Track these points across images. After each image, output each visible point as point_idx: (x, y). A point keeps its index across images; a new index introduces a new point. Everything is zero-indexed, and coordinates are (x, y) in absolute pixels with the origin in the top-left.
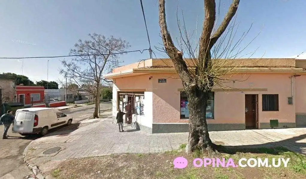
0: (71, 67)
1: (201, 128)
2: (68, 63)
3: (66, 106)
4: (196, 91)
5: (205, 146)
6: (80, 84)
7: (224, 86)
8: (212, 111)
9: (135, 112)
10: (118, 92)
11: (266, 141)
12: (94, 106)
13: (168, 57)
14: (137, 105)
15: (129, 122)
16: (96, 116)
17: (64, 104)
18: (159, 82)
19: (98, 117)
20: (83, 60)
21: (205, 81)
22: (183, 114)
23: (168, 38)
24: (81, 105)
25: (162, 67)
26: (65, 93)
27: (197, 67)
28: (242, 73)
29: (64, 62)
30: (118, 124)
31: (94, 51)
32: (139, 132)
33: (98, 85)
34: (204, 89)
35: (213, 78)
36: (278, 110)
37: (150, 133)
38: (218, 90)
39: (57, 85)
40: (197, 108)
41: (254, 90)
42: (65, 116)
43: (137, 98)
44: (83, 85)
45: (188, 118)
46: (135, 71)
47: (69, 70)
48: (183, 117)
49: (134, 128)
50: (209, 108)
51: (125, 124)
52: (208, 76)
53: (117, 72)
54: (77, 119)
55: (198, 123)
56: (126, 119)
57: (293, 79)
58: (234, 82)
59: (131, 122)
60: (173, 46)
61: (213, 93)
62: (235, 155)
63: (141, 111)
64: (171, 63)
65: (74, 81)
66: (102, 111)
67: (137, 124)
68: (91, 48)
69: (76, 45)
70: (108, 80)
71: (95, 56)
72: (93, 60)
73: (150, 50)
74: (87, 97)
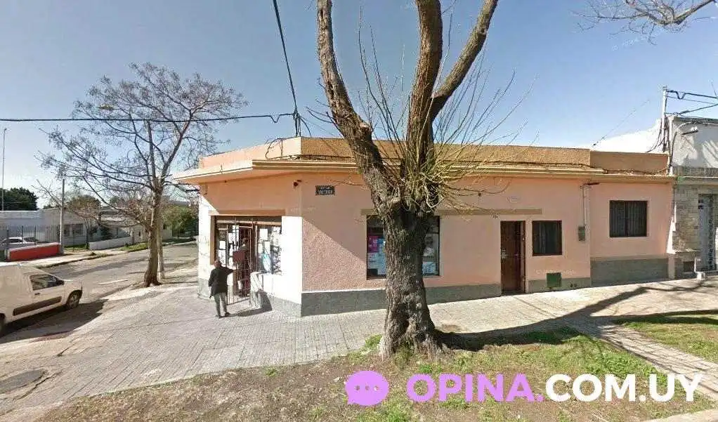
0: (79, 150)
1: (411, 297)
2: (67, 140)
3: (62, 255)
4: (402, 214)
5: (421, 337)
6: (105, 197)
7: (460, 203)
8: (436, 258)
9: (258, 266)
10: (215, 218)
11: (539, 318)
12: (146, 253)
13: (338, 135)
14: (262, 249)
15: (244, 293)
16: (151, 280)
17: (56, 252)
18: (317, 193)
19: (157, 284)
20: (114, 132)
21: (421, 191)
22: (373, 266)
23: (338, 90)
24: (108, 252)
25: (325, 157)
26: (60, 221)
27: (403, 161)
28: (495, 177)
29: (56, 137)
30: (213, 298)
31: (147, 111)
32: (268, 314)
33: (157, 199)
34: (418, 208)
35: (436, 185)
36: (560, 253)
37: (295, 317)
38: (447, 213)
39: (33, 198)
40: (404, 253)
41: (517, 212)
42: (60, 283)
43: (263, 233)
44: (114, 200)
45: (384, 276)
46: (258, 165)
47: (70, 158)
48: (372, 274)
49: (256, 305)
50: (429, 252)
51: (231, 298)
52: (427, 181)
53: (211, 167)
54: (94, 291)
55: (405, 287)
56: (236, 285)
57: (587, 189)
58: (480, 195)
59: (248, 291)
60: (351, 110)
61: (438, 219)
62: (480, 352)
63: (273, 264)
64: (346, 149)
65: (87, 187)
66: (170, 265)
67: (263, 295)
68: (138, 101)
69: (94, 92)
70: (187, 187)
71: (149, 123)
72: (146, 135)
73: (297, 117)
74: (126, 230)
